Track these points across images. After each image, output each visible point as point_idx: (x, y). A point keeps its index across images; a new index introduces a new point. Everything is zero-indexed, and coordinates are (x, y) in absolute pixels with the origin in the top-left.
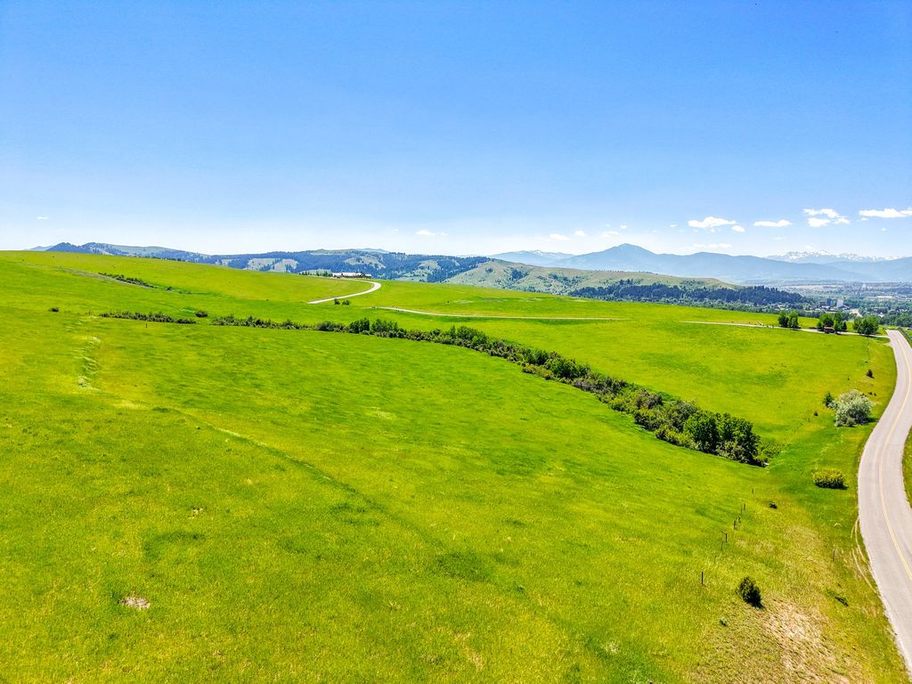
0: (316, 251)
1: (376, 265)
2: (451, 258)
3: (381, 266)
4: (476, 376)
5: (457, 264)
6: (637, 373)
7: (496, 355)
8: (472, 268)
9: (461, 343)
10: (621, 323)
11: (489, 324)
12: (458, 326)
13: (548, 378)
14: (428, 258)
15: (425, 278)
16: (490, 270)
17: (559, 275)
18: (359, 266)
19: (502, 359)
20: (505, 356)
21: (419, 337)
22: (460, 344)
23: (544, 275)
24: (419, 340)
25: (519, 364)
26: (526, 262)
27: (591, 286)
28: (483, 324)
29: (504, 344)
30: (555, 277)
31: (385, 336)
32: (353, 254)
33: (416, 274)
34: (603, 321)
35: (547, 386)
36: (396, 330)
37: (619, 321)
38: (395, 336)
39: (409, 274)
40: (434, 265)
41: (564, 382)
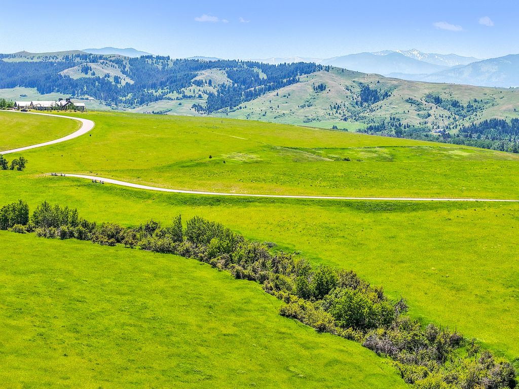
0: (14, 56)
1: (117, 79)
2: (251, 65)
3: (125, 80)
4: (183, 325)
5: (263, 76)
6: (490, 316)
7: (245, 277)
8: (290, 83)
9: (187, 251)
10: (492, 210)
11: (252, 211)
12: (188, 214)
13: (321, 329)
14: (210, 65)
15: (203, 103)
16: (322, 88)
17: (443, 97)
18: (87, 81)
19: (255, 285)
20: (263, 279)
21: (115, 237)
22: (186, 253)
23: (418, 96)
24: (112, 244)
25: (280, 297)
26: (386, 71)
27: (500, 117)
28: (241, 210)
29: (271, 253)
30: (438, 101)
31: (52, 236)
32: (78, 59)
33: (187, 93)
34: (461, 206)
35: (316, 346)
36: (74, 224)
37: (490, 205)
38: (72, 235)
39: (174, 95)
40: (220, 77)
41: (350, 338)
